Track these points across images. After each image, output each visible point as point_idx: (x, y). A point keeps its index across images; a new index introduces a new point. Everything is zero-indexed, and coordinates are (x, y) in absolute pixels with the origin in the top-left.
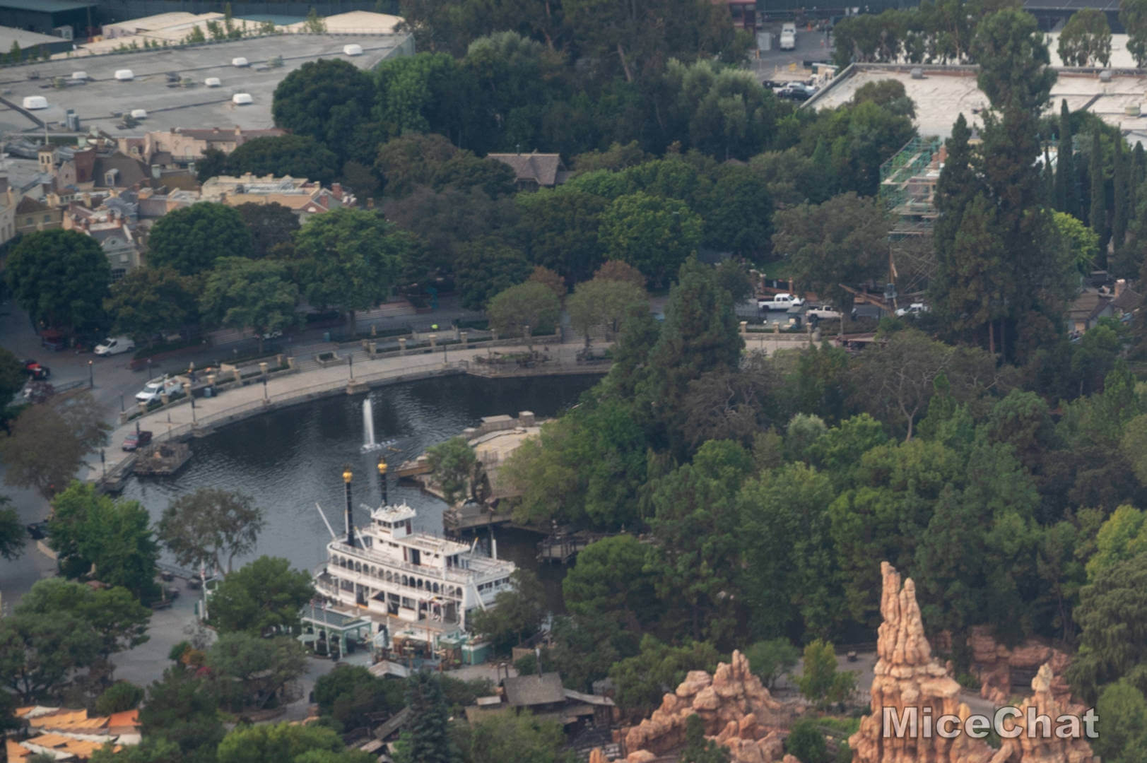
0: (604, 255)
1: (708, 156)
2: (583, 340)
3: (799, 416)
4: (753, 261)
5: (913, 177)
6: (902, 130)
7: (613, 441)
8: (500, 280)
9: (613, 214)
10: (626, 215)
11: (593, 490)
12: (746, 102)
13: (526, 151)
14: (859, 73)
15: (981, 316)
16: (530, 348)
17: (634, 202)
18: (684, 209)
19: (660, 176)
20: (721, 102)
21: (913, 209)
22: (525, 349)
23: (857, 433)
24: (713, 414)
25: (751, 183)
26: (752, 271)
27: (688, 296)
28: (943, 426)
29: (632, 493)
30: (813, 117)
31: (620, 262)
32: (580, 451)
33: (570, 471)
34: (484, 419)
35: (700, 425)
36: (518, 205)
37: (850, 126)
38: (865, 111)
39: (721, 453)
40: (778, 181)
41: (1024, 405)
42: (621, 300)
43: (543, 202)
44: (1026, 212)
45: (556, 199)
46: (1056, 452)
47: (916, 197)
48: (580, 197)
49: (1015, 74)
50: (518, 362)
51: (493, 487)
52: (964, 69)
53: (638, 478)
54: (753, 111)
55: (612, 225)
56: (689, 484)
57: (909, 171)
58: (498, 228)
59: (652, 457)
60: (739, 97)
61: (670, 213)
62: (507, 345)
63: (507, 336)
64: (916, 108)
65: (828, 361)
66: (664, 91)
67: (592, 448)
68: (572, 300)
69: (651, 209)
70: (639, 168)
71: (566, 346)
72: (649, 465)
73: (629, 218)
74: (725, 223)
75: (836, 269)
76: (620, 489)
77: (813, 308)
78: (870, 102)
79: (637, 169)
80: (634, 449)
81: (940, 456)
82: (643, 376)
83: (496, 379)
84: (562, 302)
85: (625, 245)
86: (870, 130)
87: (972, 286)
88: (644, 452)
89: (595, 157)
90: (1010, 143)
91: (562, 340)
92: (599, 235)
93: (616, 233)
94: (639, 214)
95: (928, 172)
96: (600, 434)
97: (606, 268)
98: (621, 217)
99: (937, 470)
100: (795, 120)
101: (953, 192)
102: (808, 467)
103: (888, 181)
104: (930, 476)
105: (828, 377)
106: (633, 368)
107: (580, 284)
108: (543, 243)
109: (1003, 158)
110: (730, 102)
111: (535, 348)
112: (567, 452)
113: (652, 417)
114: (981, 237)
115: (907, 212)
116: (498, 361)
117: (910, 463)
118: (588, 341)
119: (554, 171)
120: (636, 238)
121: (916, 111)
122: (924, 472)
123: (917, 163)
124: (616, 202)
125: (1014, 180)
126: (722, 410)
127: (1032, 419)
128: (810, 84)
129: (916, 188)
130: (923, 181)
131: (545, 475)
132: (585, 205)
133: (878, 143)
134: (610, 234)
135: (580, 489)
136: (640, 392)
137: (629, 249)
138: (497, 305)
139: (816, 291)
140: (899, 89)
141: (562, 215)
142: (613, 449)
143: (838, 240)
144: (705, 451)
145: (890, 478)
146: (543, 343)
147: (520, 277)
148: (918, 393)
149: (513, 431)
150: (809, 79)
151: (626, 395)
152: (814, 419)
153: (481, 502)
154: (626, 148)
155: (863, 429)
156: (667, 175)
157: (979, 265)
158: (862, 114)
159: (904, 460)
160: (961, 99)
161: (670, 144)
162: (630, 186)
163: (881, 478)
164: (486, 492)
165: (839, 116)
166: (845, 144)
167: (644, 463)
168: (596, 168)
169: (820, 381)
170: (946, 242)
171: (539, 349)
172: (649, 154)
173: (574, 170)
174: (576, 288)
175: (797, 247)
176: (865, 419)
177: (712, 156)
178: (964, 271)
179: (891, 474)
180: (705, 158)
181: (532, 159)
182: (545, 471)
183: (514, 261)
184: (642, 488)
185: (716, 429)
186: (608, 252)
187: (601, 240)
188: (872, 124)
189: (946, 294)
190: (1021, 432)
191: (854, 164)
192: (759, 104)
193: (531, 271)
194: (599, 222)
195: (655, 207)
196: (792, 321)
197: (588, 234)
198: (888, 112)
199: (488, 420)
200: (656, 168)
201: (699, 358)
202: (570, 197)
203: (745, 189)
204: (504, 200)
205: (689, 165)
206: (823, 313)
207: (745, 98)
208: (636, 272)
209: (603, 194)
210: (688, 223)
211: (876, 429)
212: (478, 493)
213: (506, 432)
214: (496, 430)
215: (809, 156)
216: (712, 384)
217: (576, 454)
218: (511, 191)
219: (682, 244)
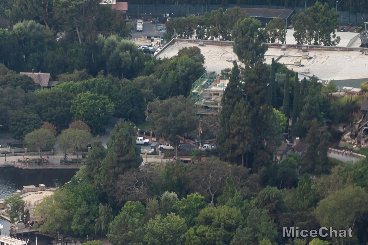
0: (72, 118)
1: (116, 77)
2: (64, 154)
3: (167, 192)
4: (134, 123)
5: (205, 89)
6: (199, 69)
7: (85, 199)
8: (29, 127)
9: (77, 101)
10: (83, 101)
11: (75, 220)
12: (131, 54)
13: (35, 72)
14: (176, 43)
15: (239, 151)
16: (41, 157)
17: (86, 95)
18: (107, 100)
19: (97, 85)
20: (121, 54)
21: (205, 103)
22: (39, 157)
23: (193, 201)
24: (129, 190)
25: (135, 90)
26: (134, 127)
27: (121, 139)
28: (230, 199)
29: (92, 222)
30: (160, 61)
31: (80, 122)
32: (70, 203)
33: (66, 211)
34: (24, 187)
35: (123, 194)
36: (35, 95)
37: (177, 66)
38: (184, 60)
39: (134, 207)
40: (145, 89)
41: (272, 192)
42: (81, 138)
43: (47, 94)
44: (261, 107)
45: (53, 93)
46: (285, 214)
47: (206, 98)
48: (63, 93)
49: (250, 46)
50: (36, 162)
51: (31, 216)
52: (222, 42)
53: (95, 216)
54: (134, 58)
55: (77, 106)
56: (126, 220)
57: (204, 86)
58: (28, 105)
59: (101, 207)
60: (128, 52)
61: (101, 101)
62: (30, 155)
63: (32, 151)
64: (205, 59)
65: (179, 169)
66: (97, 48)
67: (76, 202)
68: (60, 137)
69: (94, 99)
70: (88, 81)
71: (55, 156)
72: (100, 210)
73: (84, 103)
74: (123, 106)
75: (174, 128)
76: (87, 220)
77: (161, 144)
78: (186, 56)
79: (86, 81)
80: (94, 203)
81: (235, 213)
82: (98, 172)
83: (27, 169)
84: (56, 138)
85: (82, 114)
86: (186, 68)
87: (236, 138)
88: (98, 204)
89: (67, 76)
90: (257, 77)
91: (54, 154)
92: (71, 110)
93: (78, 109)
94: (88, 101)
95: (211, 88)
96: (80, 196)
97: (74, 124)
98: (81, 102)
99: (233, 219)
100: (152, 63)
101: (230, 97)
102: (176, 215)
103: (195, 91)
104: (230, 221)
105: (178, 176)
106: (94, 168)
107: (64, 130)
108: (47, 112)
109: (253, 83)
110: (124, 54)
111: (43, 157)
112: (65, 203)
113: (101, 189)
114: (242, 117)
115: (202, 105)
116: (28, 162)
117: (221, 216)
118: (66, 155)
119: (48, 81)
120: (87, 111)
121: (205, 61)
122: (228, 220)
123: (207, 83)
124: (78, 95)
125: (257, 93)
126: (133, 188)
127: (276, 199)
128: (151, 46)
129: (206, 94)
130: (209, 91)
131: (55, 213)
132: (65, 96)
133: (189, 74)
134: (75, 109)
135: (69, 219)
136: (96, 179)
137: (83, 116)
138: (28, 138)
139: (164, 137)
140: (197, 51)
141: (55, 100)
142: (85, 203)
143: (175, 116)
144: (127, 205)
145: (213, 222)
146: (46, 155)
147: (37, 126)
148: (218, 184)
149: (36, 192)
150: (150, 44)
151: (90, 180)
152: (173, 194)
153: (25, 223)
154: (80, 72)
155: (196, 199)
156: (100, 85)
157: (240, 129)
158: (182, 61)
159: (219, 214)
160: (221, 55)
161: (100, 71)
162: (83, 89)
163: (208, 221)
164: (28, 218)
165: (172, 61)
166: (174, 74)
167: (98, 209)
168: (68, 80)
169: (175, 177)
170: (226, 119)
171: (45, 157)
172: (90, 75)
173: (58, 81)
174: (62, 132)
175: (158, 118)
176: (196, 195)
177: (118, 77)
178: (233, 132)
179: (213, 220)
180: (114, 78)
181: (39, 75)
182: (55, 211)
183: (35, 119)
184: (96, 220)
185: (130, 196)
186: (74, 117)
187: (71, 111)
188: (187, 66)
189: (224, 141)
190: (270, 204)
191: (178, 82)
192: (136, 55)
193: (42, 124)
194: (71, 104)
195: (95, 98)
196: (153, 150)
197: (66, 109)
198: (193, 61)
199: (26, 187)
200: (95, 81)
201: (123, 165)
202: (59, 93)
203: (133, 92)
204: (30, 92)
205: (108, 81)
206: (165, 147)
207: (131, 52)
208: (87, 126)
209: (71, 92)
210: (109, 105)
211: (202, 200)
212: (24, 219)
213: (34, 193)
214: (30, 192)
215: (159, 78)
216: (129, 176)
217: (69, 204)
218: (32, 89)
219: (105, 114)
